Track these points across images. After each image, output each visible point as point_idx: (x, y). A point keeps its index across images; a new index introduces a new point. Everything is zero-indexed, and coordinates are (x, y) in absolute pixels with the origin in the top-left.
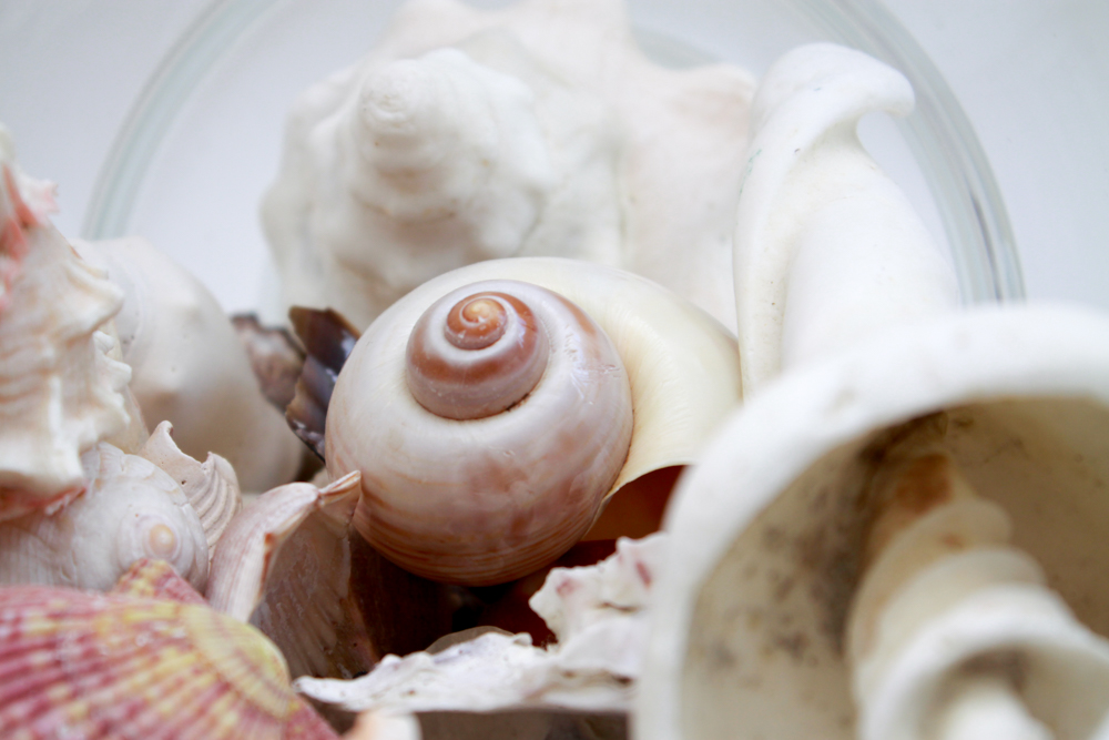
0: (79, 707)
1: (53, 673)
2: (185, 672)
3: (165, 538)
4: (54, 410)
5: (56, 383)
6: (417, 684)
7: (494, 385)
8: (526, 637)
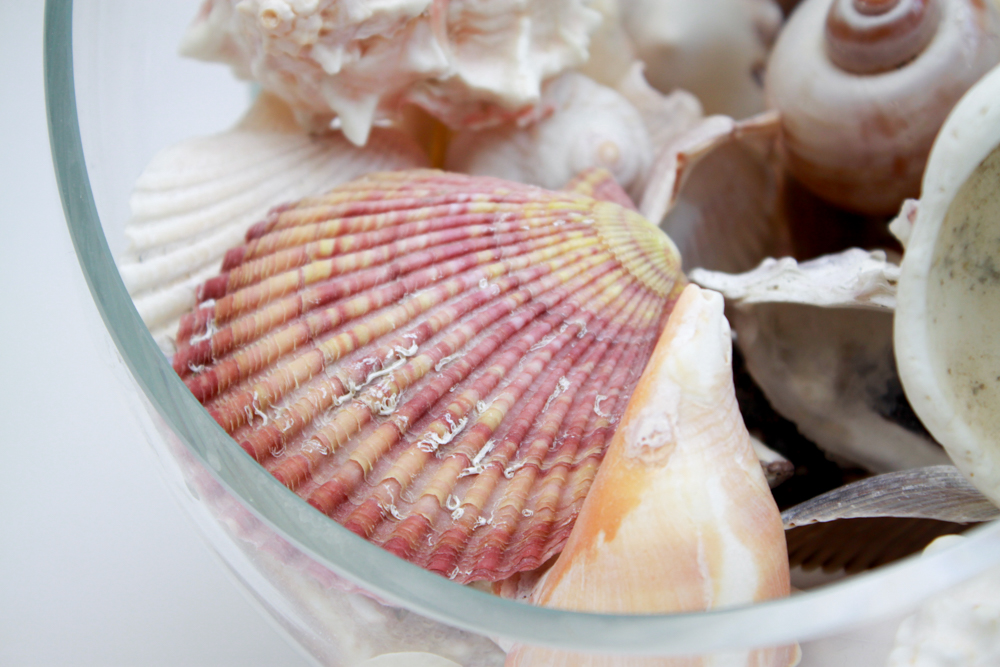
0: (498, 268)
1: (484, 241)
2: (586, 251)
3: (610, 153)
4: (522, 44)
5: (526, 23)
6: (781, 282)
7: (886, 47)
8: (881, 253)
